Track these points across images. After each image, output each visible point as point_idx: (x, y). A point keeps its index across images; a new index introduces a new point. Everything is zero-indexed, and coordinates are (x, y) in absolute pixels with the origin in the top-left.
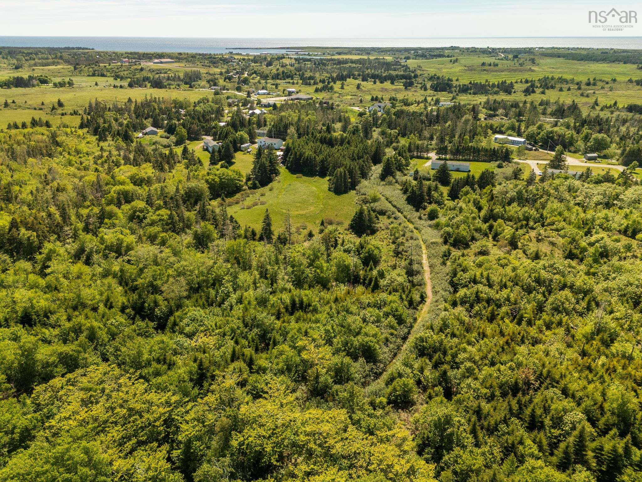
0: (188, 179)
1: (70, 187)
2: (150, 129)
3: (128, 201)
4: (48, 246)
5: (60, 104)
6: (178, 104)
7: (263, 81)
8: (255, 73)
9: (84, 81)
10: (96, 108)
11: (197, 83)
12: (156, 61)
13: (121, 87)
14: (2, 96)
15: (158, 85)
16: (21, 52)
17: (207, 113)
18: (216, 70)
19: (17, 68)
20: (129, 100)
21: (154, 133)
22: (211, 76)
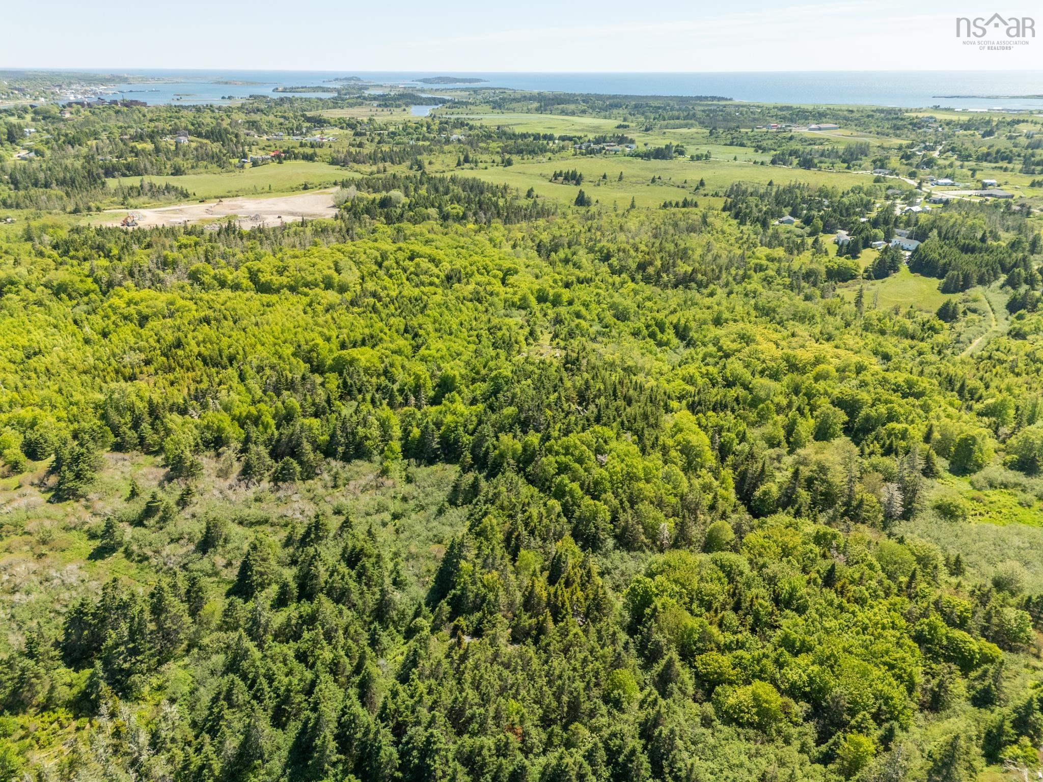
0: (812, 263)
1: (724, 256)
2: (788, 217)
3: (762, 270)
4: (712, 286)
5: (702, 183)
6: (824, 193)
7: (958, 163)
8: (953, 150)
9: (721, 153)
10: (737, 191)
11: (859, 162)
12: (813, 126)
13: (762, 163)
14: (647, 169)
15: (807, 164)
16: (647, 105)
17: (853, 205)
18: (896, 142)
19: (647, 130)
20: (770, 184)
21: (790, 222)
22: (882, 152)
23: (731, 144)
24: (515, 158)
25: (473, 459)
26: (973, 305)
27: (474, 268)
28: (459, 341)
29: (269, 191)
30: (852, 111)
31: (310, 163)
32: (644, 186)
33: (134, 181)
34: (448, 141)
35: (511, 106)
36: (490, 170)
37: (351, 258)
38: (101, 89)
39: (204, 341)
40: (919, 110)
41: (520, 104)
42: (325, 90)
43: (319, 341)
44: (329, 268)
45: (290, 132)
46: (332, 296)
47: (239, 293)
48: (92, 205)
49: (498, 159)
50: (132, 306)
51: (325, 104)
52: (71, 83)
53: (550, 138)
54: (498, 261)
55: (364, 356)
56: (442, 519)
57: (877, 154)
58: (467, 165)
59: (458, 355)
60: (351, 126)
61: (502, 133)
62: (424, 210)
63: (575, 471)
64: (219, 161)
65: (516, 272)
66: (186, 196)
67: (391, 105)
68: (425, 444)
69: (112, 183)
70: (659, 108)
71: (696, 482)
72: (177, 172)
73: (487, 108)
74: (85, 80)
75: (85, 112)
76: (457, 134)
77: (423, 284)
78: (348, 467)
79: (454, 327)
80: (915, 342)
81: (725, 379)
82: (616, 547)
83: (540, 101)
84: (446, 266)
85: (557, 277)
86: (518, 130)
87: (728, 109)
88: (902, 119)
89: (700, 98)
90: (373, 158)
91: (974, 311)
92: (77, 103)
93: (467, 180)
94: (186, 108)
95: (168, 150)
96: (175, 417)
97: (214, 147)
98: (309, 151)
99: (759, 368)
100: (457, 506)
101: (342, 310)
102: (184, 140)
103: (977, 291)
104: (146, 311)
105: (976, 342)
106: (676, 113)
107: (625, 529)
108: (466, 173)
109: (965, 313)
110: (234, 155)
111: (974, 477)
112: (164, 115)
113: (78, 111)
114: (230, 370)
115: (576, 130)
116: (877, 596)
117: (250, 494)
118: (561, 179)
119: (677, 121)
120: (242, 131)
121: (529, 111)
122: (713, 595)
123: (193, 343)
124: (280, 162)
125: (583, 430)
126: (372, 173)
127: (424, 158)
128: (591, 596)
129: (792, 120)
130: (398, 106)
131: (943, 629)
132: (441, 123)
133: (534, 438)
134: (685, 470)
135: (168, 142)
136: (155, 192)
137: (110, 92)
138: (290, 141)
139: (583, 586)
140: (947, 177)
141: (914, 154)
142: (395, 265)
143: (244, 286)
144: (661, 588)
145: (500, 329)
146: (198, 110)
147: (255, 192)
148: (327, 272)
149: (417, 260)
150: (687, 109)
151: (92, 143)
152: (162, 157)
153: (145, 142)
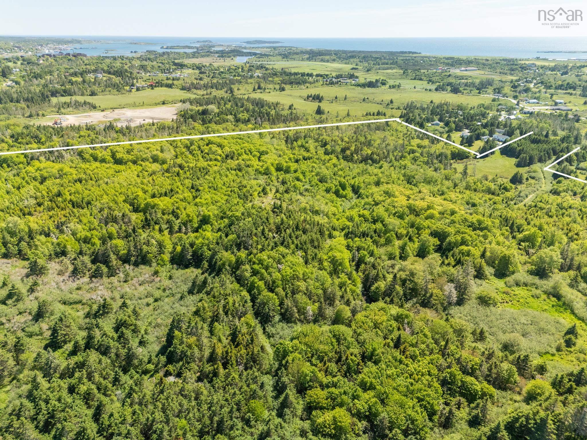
0: (443, 148)
1: (392, 145)
2: (437, 122)
3: (413, 153)
4: (382, 162)
5: (392, 102)
6: (460, 107)
7: (544, 90)
8: (542, 83)
9: (407, 84)
10: (411, 106)
11: (486, 90)
12: (463, 69)
13: (430, 90)
14: (362, 93)
15: (455, 90)
16: (371, 57)
17: (476, 115)
18: (510, 78)
19: (368, 71)
20: (432, 102)
21: (437, 125)
22: (501, 83)
23: (415, 79)
24: (287, 87)
25: (208, 266)
26: (533, 175)
27: (243, 150)
28: (219, 194)
29: (143, 105)
30: (488, 60)
31: (170, 89)
32: (358, 103)
33: (67, 99)
34: (252, 77)
35: (293, 57)
36: (272, 93)
37: (171, 145)
38: (63, 47)
39: (75, 193)
40: (527, 60)
41: (298, 56)
42: (189, 47)
43: (140, 193)
44: (157, 150)
45: (163, 71)
46: (156, 167)
47: (104, 164)
48: (40, 113)
49: (277, 87)
50: (38, 172)
51: (187, 55)
52: (48, 44)
53: (311, 75)
54: (258, 147)
55: (163, 203)
56: (182, 302)
57: (496, 85)
58: (259, 91)
59: (216, 202)
60: (199, 68)
61: (284, 72)
62: (225, 117)
63: (262, 274)
64: (117, 88)
65: (267, 153)
66: (95, 108)
67: (225, 56)
68: (183, 256)
69: (54, 100)
70: (377, 58)
71: (337, 281)
72: (93, 94)
73: (280, 58)
74: (56, 42)
75: (51, 60)
76: (258, 73)
77: (211, 160)
78: (136, 269)
79: (220, 186)
80: (493, 196)
81: (373, 218)
82: (280, 321)
83: (310, 54)
84: (227, 150)
85: (292, 156)
86: (293, 71)
87: (416, 59)
88: (516, 65)
89: (402, 52)
90: (206, 87)
91: (533, 178)
92: (47, 55)
93: (255, 99)
94: (108, 57)
95: (90, 82)
96: (43, 238)
97: (116, 80)
98: (170, 82)
99: (394, 212)
100: (193, 294)
101: (159, 175)
102: (100, 76)
103: (536, 166)
104: (46, 175)
105: (530, 197)
106: (386, 61)
107: (287, 310)
108: (257, 96)
109: (527, 179)
110: (127, 84)
111: (508, 279)
112: (94, 61)
113: (47, 59)
114: (85, 210)
115: (328, 71)
116: (425, 354)
117: (75, 285)
118: (311, 98)
119: (386, 66)
120: (135, 71)
121: (303, 60)
122: (325, 353)
123: (68, 194)
124: (152, 89)
125: (272, 249)
126: (203, 95)
127: (235, 87)
128: (250, 353)
129: (452, 65)
130: (229, 57)
131: (459, 376)
132: (250, 66)
133: (243, 254)
134: (331, 274)
135: (91, 77)
136: (78, 105)
137: (69, 49)
138: (161, 76)
139: (247, 346)
140: (535, 98)
141: (519, 85)
142: (197, 149)
143: (107, 160)
144: (295, 348)
145: (246, 187)
146: (115, 59)
147: (134, 106)
148: (155, 153)
149: (210, 145)
150: (393, 59)
151: (48, 77)
152: (86, 85)
153: (78, 77)
